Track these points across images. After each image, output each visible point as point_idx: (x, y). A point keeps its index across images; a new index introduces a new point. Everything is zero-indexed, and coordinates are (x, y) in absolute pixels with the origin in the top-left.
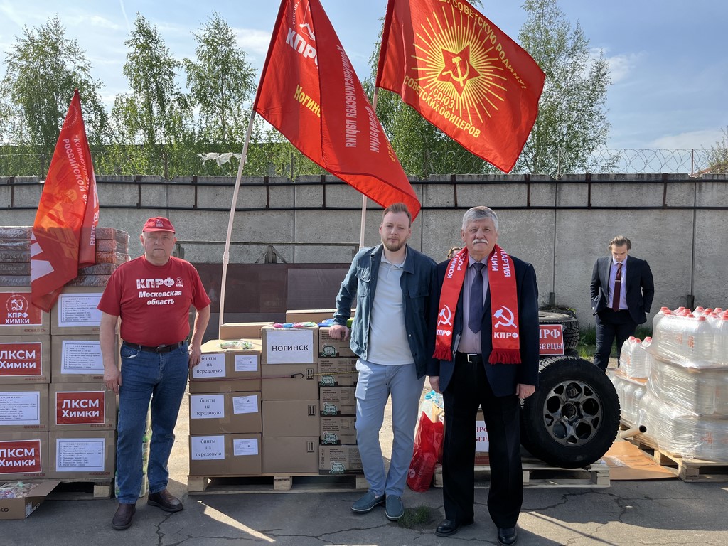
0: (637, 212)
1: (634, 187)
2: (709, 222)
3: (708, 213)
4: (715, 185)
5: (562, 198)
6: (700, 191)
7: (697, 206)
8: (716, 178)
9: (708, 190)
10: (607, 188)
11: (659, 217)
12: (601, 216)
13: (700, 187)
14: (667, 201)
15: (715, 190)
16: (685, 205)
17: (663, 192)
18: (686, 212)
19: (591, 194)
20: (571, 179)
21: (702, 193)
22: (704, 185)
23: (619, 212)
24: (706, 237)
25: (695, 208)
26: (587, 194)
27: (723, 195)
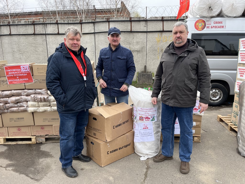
0: (26, 36)
1: (24, 27)
2: (51, 39)
3: (50, 36)
4: (51, 25)
5: (2, 31)
6: (46, 27)
7: (46, 33)
8: (51, 22)
9: (49, 27)
10: (16, 27)
11: (34, 38)
12: (15, 38)
13: (46, 25)
14: (35, 31)
15: (51, 27)
16: (42, 33)
17: (33, 28)
18: (42, 36)
19: (11, 30)
20: (4, 24)
21: (47, 28)
22: (47, 25)
23: (21, 36)
24: (51, 45)
25: (46, 34)
26: (9, 29)
27: (55, 29)
